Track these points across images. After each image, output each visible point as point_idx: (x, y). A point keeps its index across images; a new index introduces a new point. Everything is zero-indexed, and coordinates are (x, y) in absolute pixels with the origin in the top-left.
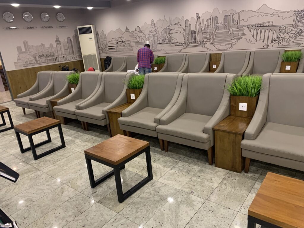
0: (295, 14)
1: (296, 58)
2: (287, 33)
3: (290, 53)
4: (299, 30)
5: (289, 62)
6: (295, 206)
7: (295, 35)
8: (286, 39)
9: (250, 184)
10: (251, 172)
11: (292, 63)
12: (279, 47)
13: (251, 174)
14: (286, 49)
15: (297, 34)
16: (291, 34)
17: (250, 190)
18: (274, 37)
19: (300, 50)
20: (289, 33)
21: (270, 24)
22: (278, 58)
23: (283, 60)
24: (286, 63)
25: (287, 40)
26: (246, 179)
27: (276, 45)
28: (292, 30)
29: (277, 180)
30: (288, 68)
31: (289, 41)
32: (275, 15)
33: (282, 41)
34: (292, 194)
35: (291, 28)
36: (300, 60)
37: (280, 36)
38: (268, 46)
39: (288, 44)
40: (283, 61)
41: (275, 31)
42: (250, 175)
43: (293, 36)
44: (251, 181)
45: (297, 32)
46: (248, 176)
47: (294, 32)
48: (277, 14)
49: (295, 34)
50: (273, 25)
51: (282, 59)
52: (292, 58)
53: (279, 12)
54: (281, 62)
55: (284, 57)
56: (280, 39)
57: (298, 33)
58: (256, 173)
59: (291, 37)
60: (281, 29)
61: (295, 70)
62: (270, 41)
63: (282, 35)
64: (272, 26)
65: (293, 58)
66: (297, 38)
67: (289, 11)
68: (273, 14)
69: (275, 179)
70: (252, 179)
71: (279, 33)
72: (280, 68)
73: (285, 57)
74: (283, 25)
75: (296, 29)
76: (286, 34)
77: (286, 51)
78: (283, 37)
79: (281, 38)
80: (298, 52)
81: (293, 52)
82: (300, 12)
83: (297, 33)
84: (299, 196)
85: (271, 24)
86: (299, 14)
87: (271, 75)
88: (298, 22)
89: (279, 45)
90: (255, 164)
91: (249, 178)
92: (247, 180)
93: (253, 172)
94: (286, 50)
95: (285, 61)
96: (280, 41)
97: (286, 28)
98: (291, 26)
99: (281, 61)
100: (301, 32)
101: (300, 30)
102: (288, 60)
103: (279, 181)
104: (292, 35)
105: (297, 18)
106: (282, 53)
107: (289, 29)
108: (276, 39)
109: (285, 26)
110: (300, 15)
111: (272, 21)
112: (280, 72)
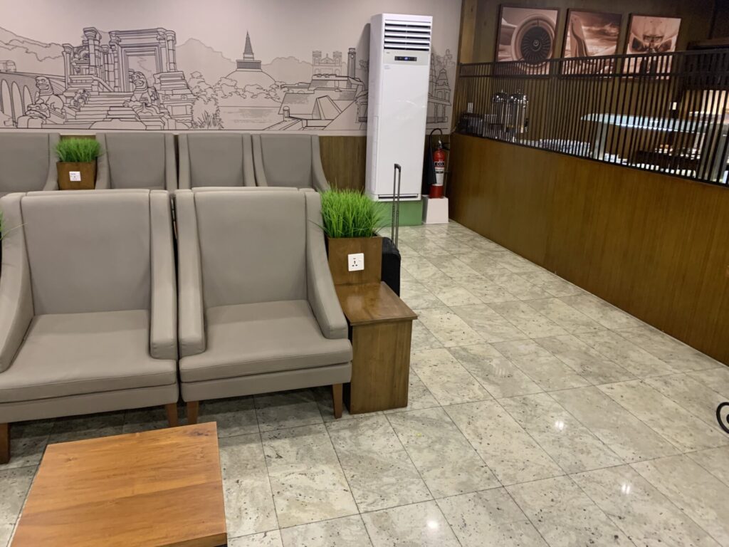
0: (65, 53)
1: (88, 154)
2: (57, 95)
3: (72, 141)
4: (82, 91)
5: (74, 163)
6: (117, 503)
7: (76, 101)
8: (57, 110)
9: (17, 491)
10: (18, 455)
11: (81, 164)
12: (44, 126)
13: (19, 462)
14: (63, 133)
15: (80, 101)
16: (66, 97)
17: (20, 504)
18: (28, 101)
19: (93, 137)
20: (61, 96)
21: (9, 68)
22: (49, 155)
23: (60, 158)
24: (68, 165)
25: (59, 111)
26: (6, 480)
27: (37, 123)
28: (66, 90)
29: (71, 458)
30: (75, 176)
31: (64, 114)
32: (17, 46)
33: (48, 111)
34: (108, 477)
35: (63, 84)
36: (99, 159)
37: (40, 101)
38: (15, 122)
39: (64, 120)
40: (61, 161)
41: (26, 89)
42: (15, 467)
43: (72, 104)
44: (19, 480)
45: (78, 95)
46: (12, 469)
47: (73, 94)
48: (21, 45)
49: (76, 98)
50: (17, 71)
51: (57, 155)
52: (79, 154)
53: (25, 41)
54: (57, 164)
55: (60, 151)
56: (43, 108)
57: (82, 98)
58: (32, 454)
59: (67, 105)
60: (40, 83)
61: (90, 182)
62: (19, 112)
63: (45, 98)
64: (16, 73)
65: (81, 154)
66: (82, 109)
67: (50, 44)
68: (11, 43)
69: (66, 457)
70: (22, 475)
71: (38, 94)
72: (56, 178)
73: (65, 153)
74: (42, 75)
75: (75, 87)
76: (53, 96)
77: (62, 137)
78: (49, 103)
79: (44, 106)
80: (89, 140)
81: (79, 141)
82: (75, 49)
83: (79, 98)
84: (122, 474)
85: (12, 69)
86: (75, 54)
87: (22, 196)
88: (76, 73)
89: (44, 122)
90: (27, 430)
91: (14, 473)
92: (10, 482)
93: (22, 455)
94: (61, 134)
95: (66, 160)
96: (44, 113)
97: (52, 83)
98: (61, 80)
99: (57, 160)
100: (86, 95)
101: (84, 91)
102: (70, 159)
103: (76, 459)
104: (68, 100)
105: (71, 63)
106: (56, 141)
107: (59, 86)
108: (32, 106)
109: (48, 78)
110: (77, 56)
111: (14, 61)
112: (60, 188)
